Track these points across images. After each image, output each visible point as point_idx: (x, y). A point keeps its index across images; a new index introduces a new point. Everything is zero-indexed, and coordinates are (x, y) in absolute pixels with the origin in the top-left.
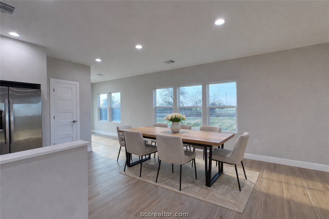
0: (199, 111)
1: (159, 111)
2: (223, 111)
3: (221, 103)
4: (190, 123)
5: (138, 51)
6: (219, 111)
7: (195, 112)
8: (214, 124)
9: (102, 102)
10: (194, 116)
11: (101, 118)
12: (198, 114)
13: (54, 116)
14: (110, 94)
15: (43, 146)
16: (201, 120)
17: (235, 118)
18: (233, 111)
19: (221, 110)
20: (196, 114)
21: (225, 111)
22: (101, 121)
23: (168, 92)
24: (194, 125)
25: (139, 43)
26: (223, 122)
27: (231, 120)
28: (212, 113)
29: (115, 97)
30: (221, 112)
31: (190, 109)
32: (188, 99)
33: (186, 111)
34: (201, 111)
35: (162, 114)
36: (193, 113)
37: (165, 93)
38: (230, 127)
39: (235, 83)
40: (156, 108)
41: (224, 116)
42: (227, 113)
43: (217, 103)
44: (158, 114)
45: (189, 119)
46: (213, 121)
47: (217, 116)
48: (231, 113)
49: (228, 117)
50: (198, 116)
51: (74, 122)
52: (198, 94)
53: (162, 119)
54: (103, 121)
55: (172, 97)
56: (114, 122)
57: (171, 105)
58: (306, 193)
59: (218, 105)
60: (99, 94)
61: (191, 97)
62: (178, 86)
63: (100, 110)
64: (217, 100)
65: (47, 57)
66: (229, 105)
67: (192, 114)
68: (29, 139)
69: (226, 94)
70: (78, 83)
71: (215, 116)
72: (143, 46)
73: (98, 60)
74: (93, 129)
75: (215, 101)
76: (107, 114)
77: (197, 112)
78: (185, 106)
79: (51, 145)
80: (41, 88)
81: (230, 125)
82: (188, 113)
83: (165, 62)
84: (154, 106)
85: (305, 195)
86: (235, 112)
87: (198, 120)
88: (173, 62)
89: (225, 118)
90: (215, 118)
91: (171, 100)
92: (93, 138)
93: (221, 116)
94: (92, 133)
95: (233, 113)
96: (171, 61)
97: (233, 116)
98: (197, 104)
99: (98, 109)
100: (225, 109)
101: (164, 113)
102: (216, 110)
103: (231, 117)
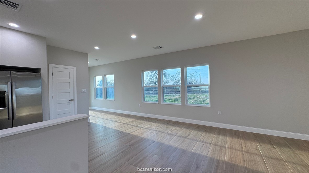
0: (178, 89)
1: (146, 89)
2: (197, 88)
3: (196, 82)
4: (171, 98)
5: (133, 40)
6: (194, 89)
7: (175, 90)
8: (190, 99)
9: (97, 83)
10: (174, 93)
11: (97, 96)
12: (177, 92)
13: (53, 96)
14: (105, 76)
15: (43, 120)
16: (180, 96)
17: (208, 94)
18: (205, 88)
19: (196, 87)
20: (176, 92)
21: (199, 88)
22: (97, 99)
23: (153, 73)
24: (174, 100)
25: (135, 33)
26: (197, 98)
27: (204, 96)
28: (189, 91)
29: (108, 78)
30: (196, 89)
31: (171, 87)
32: (169, 79)
33: (168, 89)
34: (180, 89)
35: (148, 92)
36: (174, 91)
37: (151, 74)
38: (203, 101)
39: (208, 66)
40: (144, 87)
41: (198, 93)
42: (201, 90)
43: (192, 82)
44: (146, 92)
45: (170, 96)
46: (190, 97)
47: (193, 93)
48: (204, 90)
49: (201, 93)
50: (178, 93)
51: (72, 100)
52: (177, 75)
53: (148, 96)
54: (99, 99)
55: (156, 77)
56: (108, 99)
57: (155, 84)
58: (258, 148)
59: (193, 83)
60: (95, 76)
61: (172, 78)
62: (162, 69)
63: (96, 89)
64: (193, 80)
65: (47, 46)
66: (202, 84)
67: (172, 92)
68: (31, 115)
69: (200, 75)
70: (75, 68)
71: (191, 93)
72: (137, 36)
73: (97, 48)
74: (90, 106)
75: (191, 81)
76: (102, 92)
77: (176, 90)
78: (167, 85)
79: (49, 120)
80: (41, 72)
81: (203, 100)
82: (169, 91)
83: (154, 48)
84: (142, 86)
85: (257, 149)
86: (208, 89)
87: (177, 96)
88: (161, 48)
89: (199, 94)
90: (191, 94)
91: (156, 80)
92: (91, 113)
93: (196, 93)
94: (90, 109)
95: (206, 90)
96: (159, 47)
97: (206, 93)
98: (176, 83)
99: (95, 89)
100: (199, 87)
101: (150, 91)
102: (192, 88)
103: (204, 94)
